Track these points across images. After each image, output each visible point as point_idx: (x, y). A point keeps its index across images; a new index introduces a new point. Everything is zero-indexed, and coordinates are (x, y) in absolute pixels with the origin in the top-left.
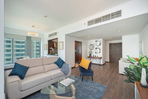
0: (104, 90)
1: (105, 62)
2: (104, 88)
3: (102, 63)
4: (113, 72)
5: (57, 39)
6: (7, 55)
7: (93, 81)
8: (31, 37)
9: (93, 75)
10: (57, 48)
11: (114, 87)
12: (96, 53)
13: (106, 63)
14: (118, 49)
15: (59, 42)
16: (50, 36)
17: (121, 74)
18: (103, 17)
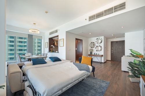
0: (106, 86)
1: (107, 60)
2: (106, 84)
3: (103, 61)
4: (115, 69)
5: (58, 36)
6: (10, 54)
7: (94, 77)
8: (32, 35)
9: (94, 71)
10: (57, 46)
11: (116, 83)
12: (97, 51)
13: (107, 62)
14: (120, 47)
15: (60, 40)
16: (51, 33)
17: (124, 71)
18: (105, 11)
